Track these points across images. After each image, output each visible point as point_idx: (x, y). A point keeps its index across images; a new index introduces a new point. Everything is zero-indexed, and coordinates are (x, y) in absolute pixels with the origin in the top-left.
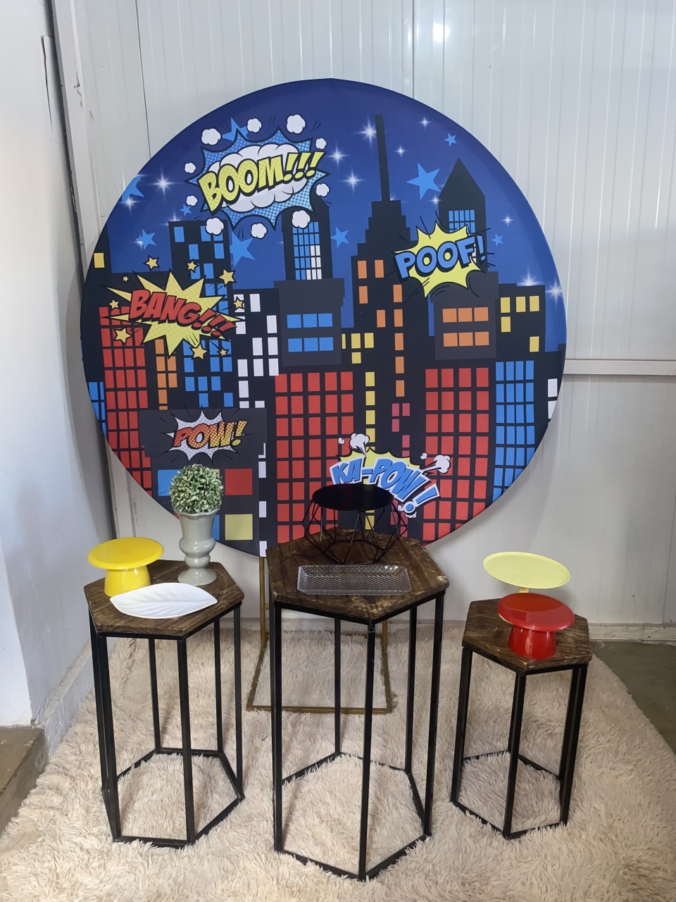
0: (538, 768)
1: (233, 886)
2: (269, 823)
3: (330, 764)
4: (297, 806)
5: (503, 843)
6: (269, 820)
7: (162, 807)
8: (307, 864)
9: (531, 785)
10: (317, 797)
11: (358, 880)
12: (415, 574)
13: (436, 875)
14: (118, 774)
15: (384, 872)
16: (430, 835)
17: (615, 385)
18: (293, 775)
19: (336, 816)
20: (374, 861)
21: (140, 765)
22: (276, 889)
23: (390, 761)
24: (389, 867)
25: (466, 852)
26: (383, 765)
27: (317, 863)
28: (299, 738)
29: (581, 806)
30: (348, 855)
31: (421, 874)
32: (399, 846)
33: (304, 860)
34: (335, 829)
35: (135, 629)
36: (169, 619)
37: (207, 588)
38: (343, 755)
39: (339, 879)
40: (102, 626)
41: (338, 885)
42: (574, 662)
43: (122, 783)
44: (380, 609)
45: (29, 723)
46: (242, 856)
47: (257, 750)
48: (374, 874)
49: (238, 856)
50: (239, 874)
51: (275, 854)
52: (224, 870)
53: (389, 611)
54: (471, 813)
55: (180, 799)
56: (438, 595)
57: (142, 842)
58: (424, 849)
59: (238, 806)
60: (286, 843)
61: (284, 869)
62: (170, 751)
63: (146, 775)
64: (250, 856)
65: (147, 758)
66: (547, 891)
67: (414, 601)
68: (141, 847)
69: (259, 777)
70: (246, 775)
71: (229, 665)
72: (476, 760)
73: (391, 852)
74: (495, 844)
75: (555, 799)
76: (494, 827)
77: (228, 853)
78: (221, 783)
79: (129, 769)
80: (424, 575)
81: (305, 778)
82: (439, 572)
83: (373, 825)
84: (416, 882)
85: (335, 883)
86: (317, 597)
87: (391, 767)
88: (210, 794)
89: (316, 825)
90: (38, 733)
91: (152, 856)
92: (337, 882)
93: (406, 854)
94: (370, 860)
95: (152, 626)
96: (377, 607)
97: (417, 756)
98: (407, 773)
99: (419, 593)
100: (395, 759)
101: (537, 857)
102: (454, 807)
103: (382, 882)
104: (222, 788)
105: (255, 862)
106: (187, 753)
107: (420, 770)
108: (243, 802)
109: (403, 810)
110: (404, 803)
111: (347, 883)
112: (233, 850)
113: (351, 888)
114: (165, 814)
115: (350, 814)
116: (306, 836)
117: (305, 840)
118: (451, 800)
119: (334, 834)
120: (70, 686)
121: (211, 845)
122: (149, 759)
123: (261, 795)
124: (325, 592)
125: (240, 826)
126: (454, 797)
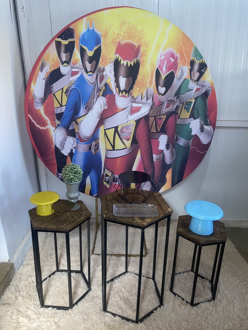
0: (203, 278)
1: (88, 326)
2: (101, 300)
3: (123, 276)
4: (111, 293)
5: (191, 308)
6: (101, 299)
7: (59, 294)
8: (116, 316)
9: (200, 285)
10: (119, 290)
11: (135, 323)
12: (159, 207)
14: (42, 280)
15: (145, 320)
16: (163, 305)
18: (109, 281)
19: (126, 297)
20: (142, 315)
21: (51, 276)
22: (104, 327)
23: (146, 275)
24: (147, 318)
26: (144, 276)
27: (120, 316)
28: (111, 265)
29: (219, 293)
30: (132, 313)
32: (151, 309)
33: (114, 315)
34: (126, 302)
35: (49, 229)
38: (128, 273)
40: (36, 227)
41: (128, 325)
42: (220, 241)
43: (44, 284)
44: (146, 223)
45: (8, 261)
46: (91, 314)
47: (95, 270)
48: (142, 320)
49: (89, 314)
50: (90, 321)
51: (103, 313)
52: (84, 319)
53: (150, 223)
54: (178, 296)
55: (66, 291)
56: (169, 217)
57: (52, 308)
58: (160, 310)
59: (89, 293)
60: (108, 308)
61: (107, 319)
62: (62, 271)
63: (53, 281)
64: (94, 314)
65: (53, 274)
66: (208, 328)
67: (159, 219)
68: (52, 310)
69: (97, 281)
70: (92, 280)
72: (179, 275)
73: (148, 312)
74: (188, 308)
75: (210, 290)
76: (187, 302)
77: (85, 312)
78: (82, 284)
79: (47, 278)
80: (163, 208)
81: (114, 282)
82: (169, 207)
85: (127, 324)
86: (121, 217)
87: (147, 277)
88: (78, 288)
89: (119, 301)
90: (11, 265)
91: (57, 313)
92: (128, 324)
93: (153, 313)
94: (140, 315)
95: (55, 228)
97: (157, 273)
98: (153, 280)
99: (161, 216)
100: (148, 274)
101: (204, 314)
102: (171, 293)
103: (145, 324)
104: (82, 285)
105: (96, 316)
106: (69, 271)
107: (159, 278)
108: (91, 291)
109: (152, 295)
110: (152, 292)
111: (132, 325)
112: (87, 311)
113: (133, 326)
114: (61, 297)
115: (132, 296)
116: (115, 305)
117: (115, 307)
118: (170, 291)
119: (126, 304)
120: (23, 246)
121: (79, 309)
122: (54, 274)
123: (97, 289)
124: (124, 216)
125: (90, 301)
126: (171, 289)
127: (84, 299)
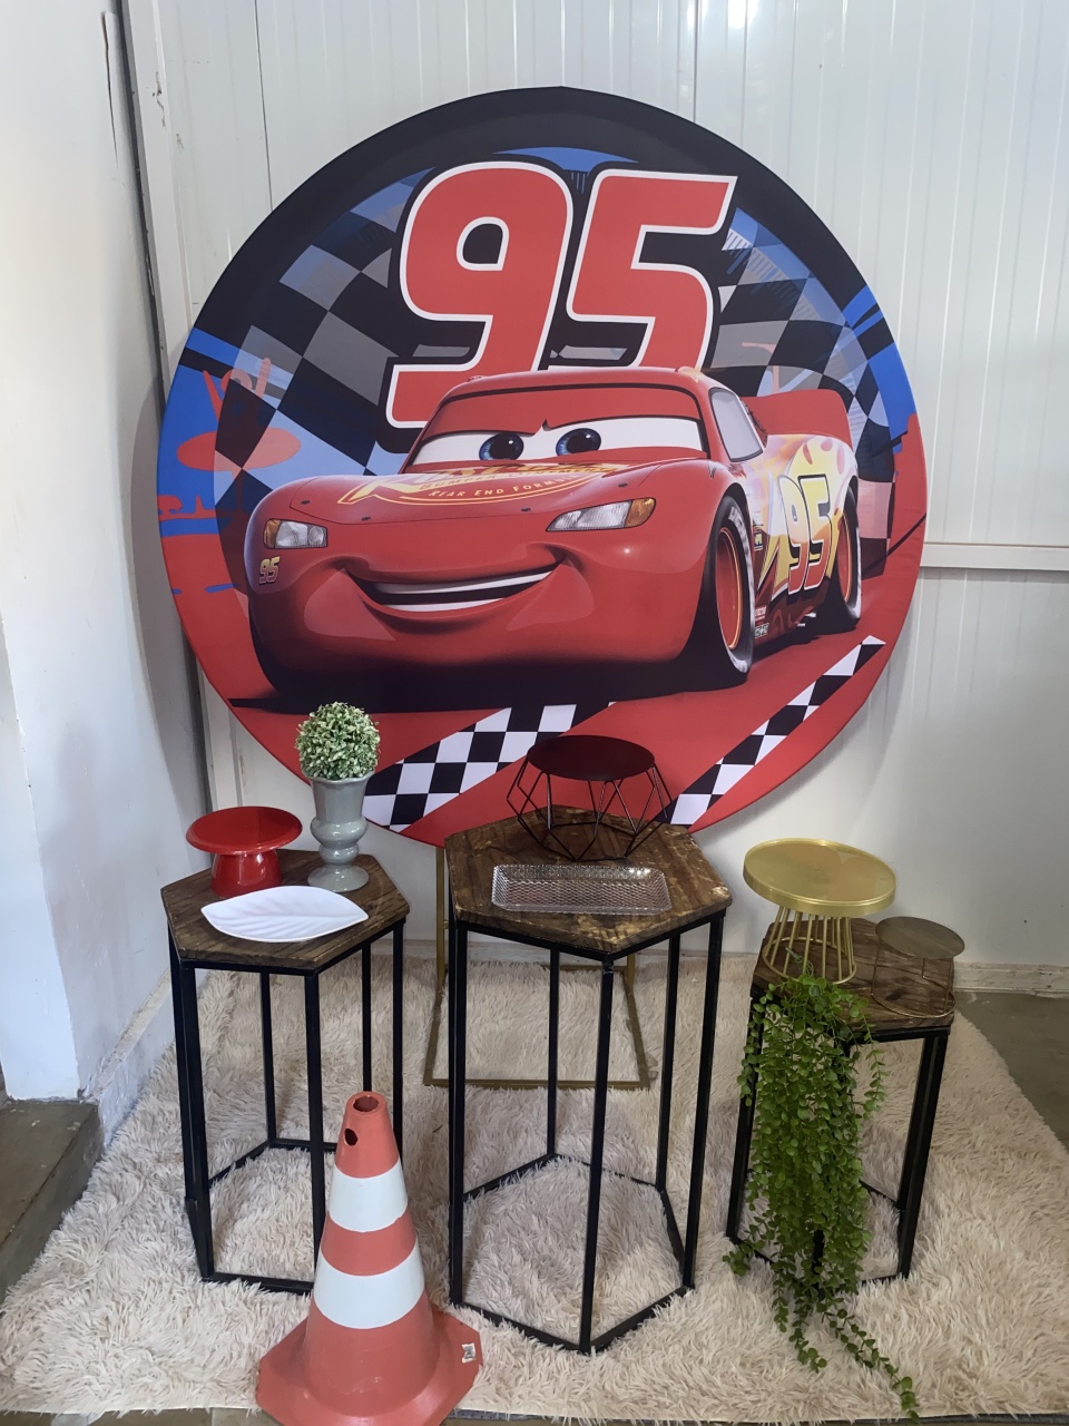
2: (442, 1257)
3: (538, 1172)
4: (487, 1234)
6: (442, 1253)
7: (277, 1230)
8: (501, 1325)
10: (518, 1222)
11: (578, 1353)
12: (678, 882)
13: (700, 1349)
15: (619, 1341)
16: (692, 1287)
17: (1007, 586)
18: (481, 1187)
19: (546, 1252)
20: (603, 1325)
21: (244, 1164)
23: (632, 1170)
24: (628, 1334)
25: (747, 1317)
26: (621, 1176)
27: (515, 1324)
28: (490, 1129)
30: (565, 1314)
31: (677, 1347)
32: (642, 1300)
33: (495, 1319)
34: (545, 1271)
35: (238, 956)
36: (293, 943)
37: (350, 895)
38: (558, 1159)
39: (548, 1350)
40: (188, 951)
41: (548, 1360)
42: (930, 1026)
43: (217, 1191)
44: (622, 937)
45: (75, 1096)
48: (604, 1344)
53: (636, 941)
56: (715, 919)
57: (245, 1283)
58: (683, 1308)
60: (468, 1292)
62: (291, 1145)
63: (253, 1180)
65: (255, 1153)
67: (676, 926)
68: (244, 1291)
71: (384, 1013)
73: (630, 1311)
75: (891, 1237)
79: (228, 1169)
80: (693, 884)
81: (500, 1192)
82: (717, 881)
83: (604, 1268)
84: (668, 1359)
85: (543, 1355)
86: (523, 915)
87: (634, 1180)
89: (515, 1266)
90: (88, 1111)
91: (261, 1304)
92: (546, 1355)
93: (654, 1316)
94: (598, 1322)
95: (265, 954)
96: (617, 934)
97: (675, 1164)
98: (659, 1191)
99: (684, 913)
100: (640, 1167)
102: (730, 1242)
103: (615, 1357)
106: (317, 1148)
107: (679, 1183)
109: (651, 1248)
110: (652, 1236)
111: (562, 1356)
113: (567, 1365)
114: (282, 1242)
115: (569, 1251)
116: (499, 1282)
117: (498, 1288)
118: (727, 1234)
119: (543, 1280)
120: (137, 1040)
122: (258, 1155)
124: (535, 908)
126: (732, 1230)
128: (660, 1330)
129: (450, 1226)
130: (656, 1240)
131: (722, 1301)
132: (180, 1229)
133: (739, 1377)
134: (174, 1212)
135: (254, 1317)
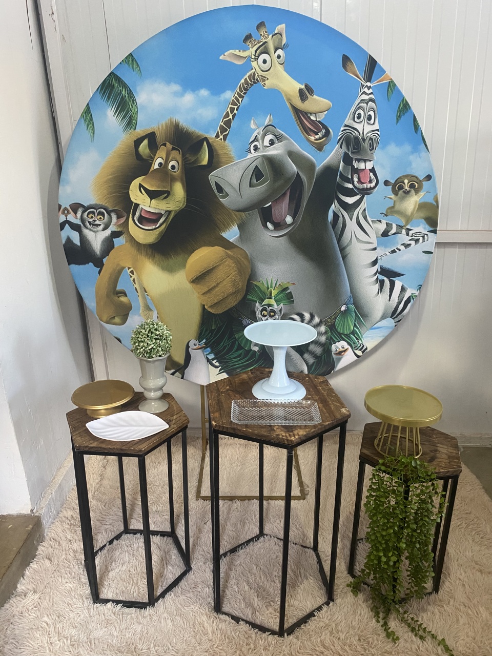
3: (256, 543)
4: (232, 576)
6: (210, 587)
7: (129, 576)
8: (240, 623)
10: (247, 570)
11: (278, 637)
12: (324, 406)
13: (338, 633)
15: (298, 630)
16: (333, 601)
18: (228, 552)
19: (261, 584)
20: (289, 622)
21: (113, 543)
23: (301, 542)
24: (302, 626)
25: (360, 615)
26: (296, 544)
27: (247, 622)
28: (232, 522)
29: (448, 578)
30: (271, 616)
31: (327, 632)
32: (309, 608)
33: (237, 619)
34: (260, 594)
35: (105, 449)
36: (131, 441)
38: (265, 536)
39: (264, 635)
40: (81, 446)
41: (263, 640)
42: (448, 474)
43: (99, 557)
44: (297, 437)
45: (29, 512)
47: (200, 531)
48: (291, 631)
51: (215, 614)
53: (304, 438)
55: (143, 571)
56: (342, 425)
57: (114, 604)
58: (329, 612)
59: (186, 576)
60: (223, 606)
62: (135, 532)
63: (117, 550)
65: (118, 537)
67: (323, 430)
68: (114, 608)
69: (203, 553)
70: (193, 551)
73: (303, 614)
78: (173, 557)
79: (105, 546)
80: (330, 407)
81: (237, 554)
82: (343, 406)
83: (290, 592)
84: (323, 638)
85: (261, 638)
86: (247, 426)
87: (302, 546)
88: (165, 566)
89: (246, 591)
90: (36, 519)
91: (123, 614)
92: (263, 638)
93: (314, 616)
94: (287, 620)
96: (294, 435)
98: (314, 551)
99: (327, 423)
100: (305, 539)
102: (350, 576)
103: (297, 638)
104: (174, 561)
106: (147, 533)
107: (325, 547)
108: (190, 573)
109: (312, 581)
110: (312, 574)
111: (271, 637)
113: (273, 642)
114: (132, 582)
115: (272, 583)
116: (238, 600)
117: (238, 604)
118: (349, 573)
119: (260, 599)
120: (59, 482)
121: (167, 607)
122: (120, 538)
123: (204, 567)
124: (252, 423)
125: (189, 591)
126: (351, 570)
127: (178, 587)
128: (318, 624)
129: (213, 572)
130: (314, 576)
131: (348, 607)
132: (83, 576)
133: (358, 647)
134: (79, 568)
135: (119, 621)
